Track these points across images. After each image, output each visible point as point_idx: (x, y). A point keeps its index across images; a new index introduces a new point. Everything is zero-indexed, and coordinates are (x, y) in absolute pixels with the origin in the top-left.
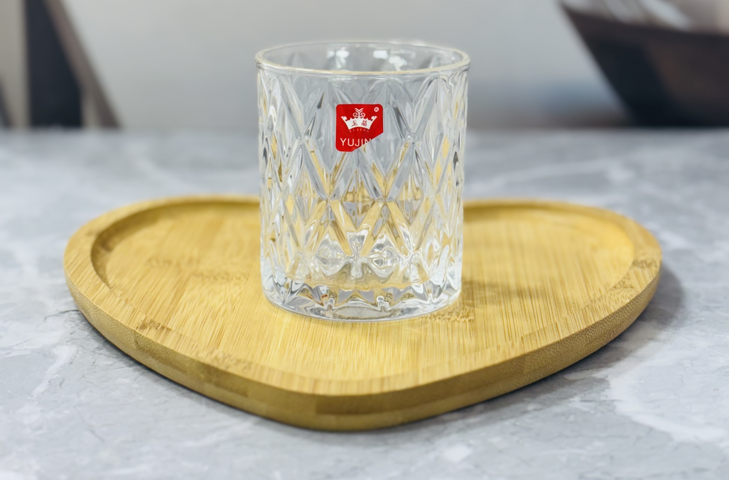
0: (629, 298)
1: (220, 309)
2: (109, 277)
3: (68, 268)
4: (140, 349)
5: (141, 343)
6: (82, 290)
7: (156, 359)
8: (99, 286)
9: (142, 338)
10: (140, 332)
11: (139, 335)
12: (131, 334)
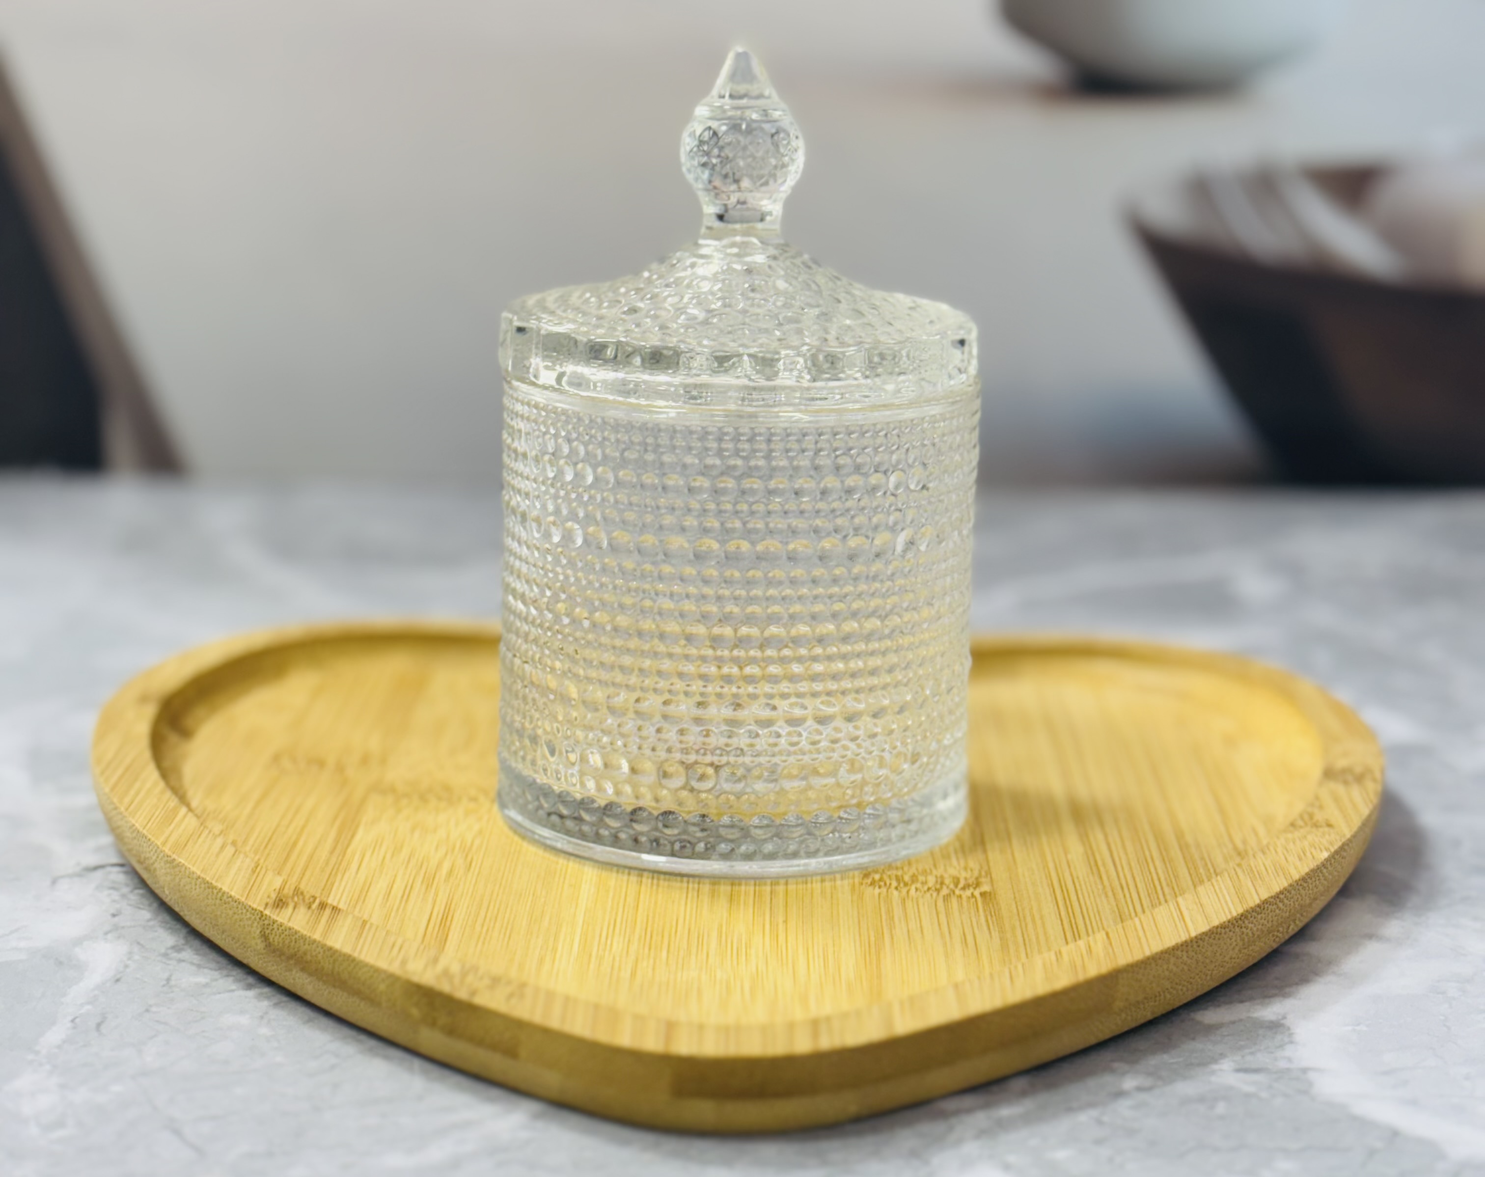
0: (1327, 850)
1: (439, 865)
2: (190, 794)
3: (102, 773)
4: (274, 951)
5: (276, 940)
6: (138, 821)
7: (310, 974)
8: (175, 811)
9: (278, 929)
10: (274, 914)
11: (271, 922)
12: (253, 918)
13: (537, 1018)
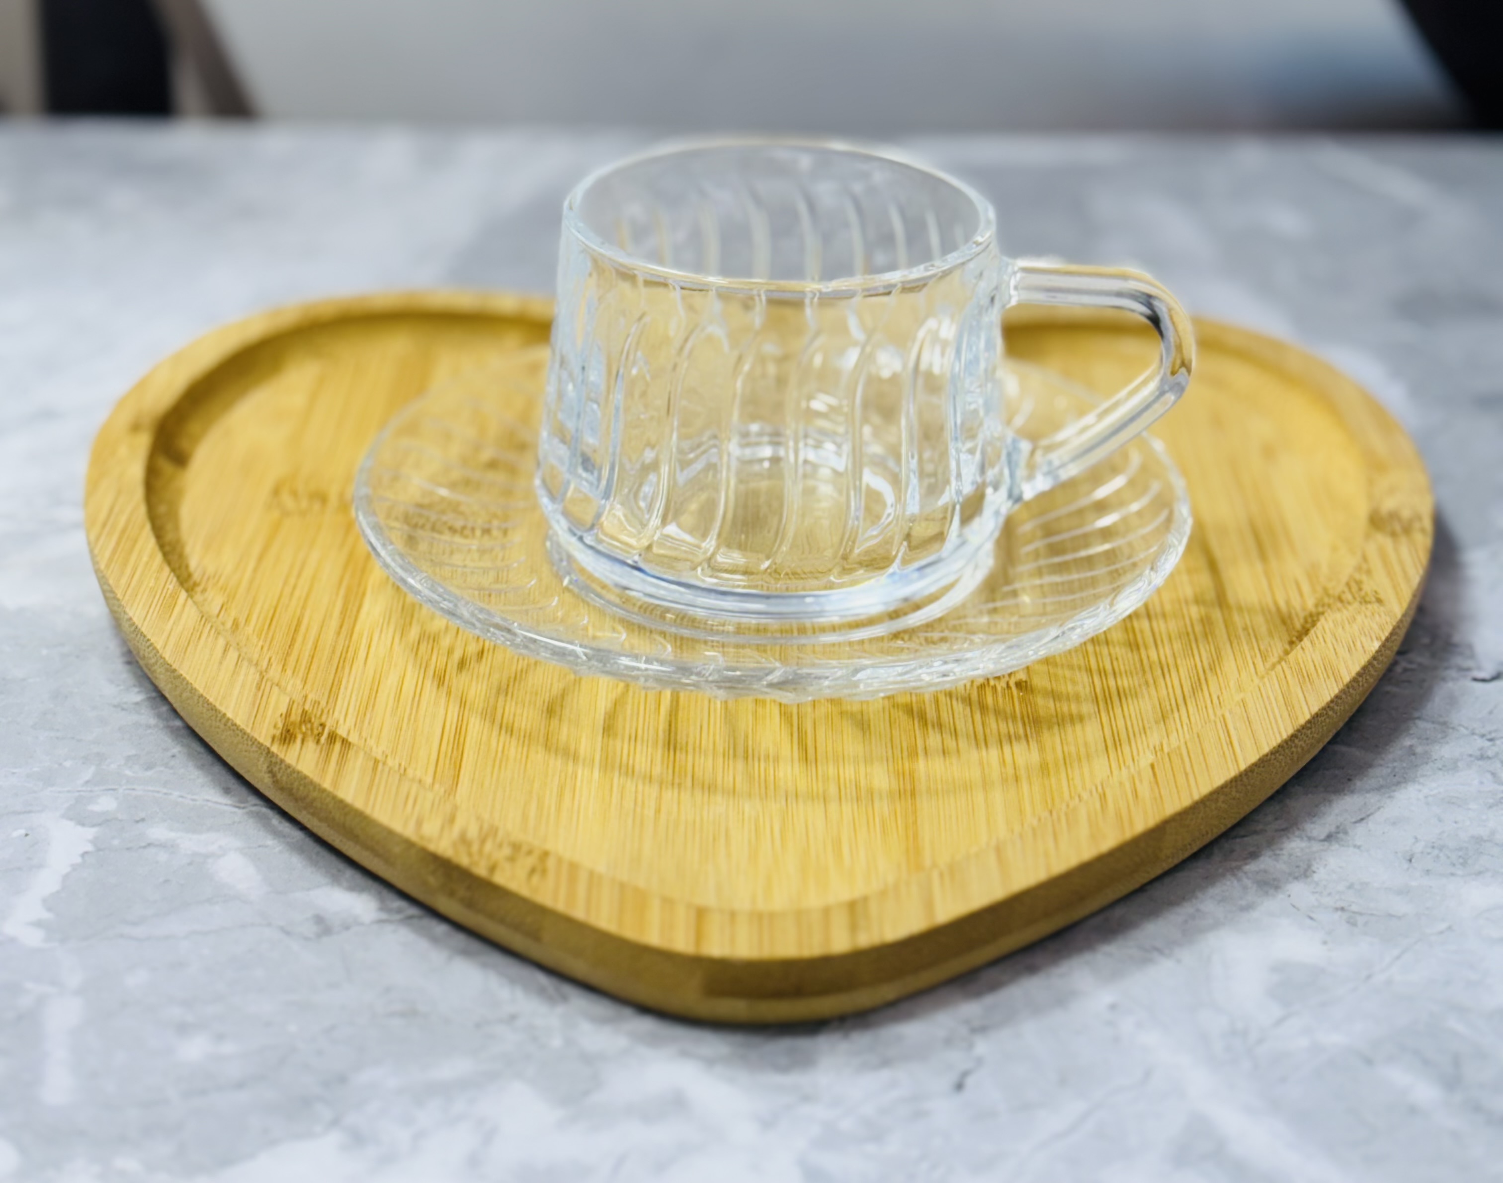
3: (98, 537)
4: (282, 789)
5: (284, 778)
9: (286, 769)
10: (281, 752)
11: (278, 761)
12: (259, 752)
13: (560, 906)
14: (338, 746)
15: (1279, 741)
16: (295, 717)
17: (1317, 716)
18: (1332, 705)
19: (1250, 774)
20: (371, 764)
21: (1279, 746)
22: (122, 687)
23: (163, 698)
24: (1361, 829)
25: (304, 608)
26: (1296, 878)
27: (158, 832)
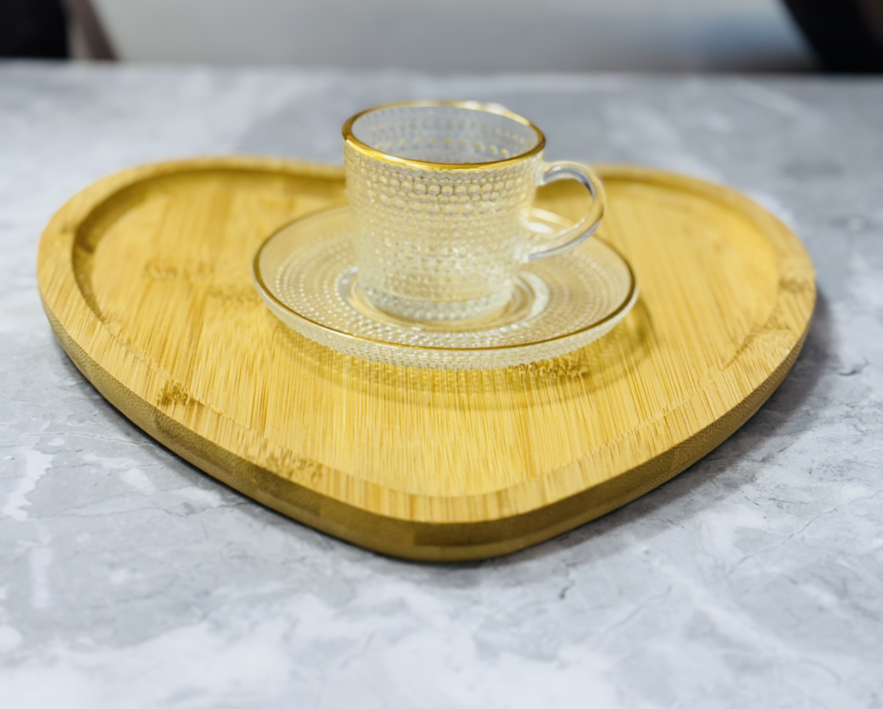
4: (164, 431)
5: (165, 425)
6: (72, 332)
9: (166, 419)
10: (163, 410)
11: (162, 415)
12: (150, 410)
13: (331, 494)
14: (196, 407)
15: (736, 404)
16: (170, 390)
17: (756, 391)
18: (765, 385)
19: (720, 422)
20: (216, 416)
21: (736, 407)
22: (62, 377)
23: (88, 382)
24: (781, 456)
25: (168, 332)
26: (747, 482)
27: (89, 457)
